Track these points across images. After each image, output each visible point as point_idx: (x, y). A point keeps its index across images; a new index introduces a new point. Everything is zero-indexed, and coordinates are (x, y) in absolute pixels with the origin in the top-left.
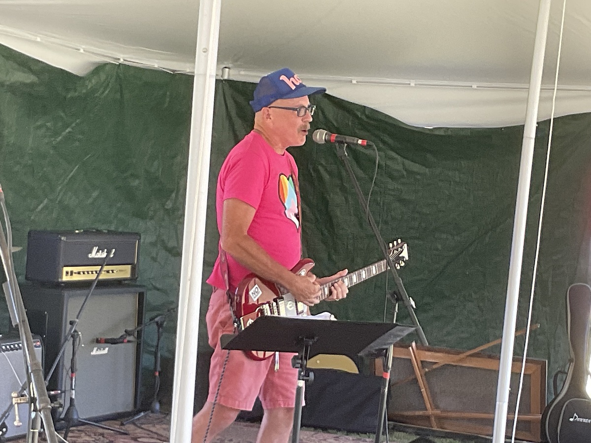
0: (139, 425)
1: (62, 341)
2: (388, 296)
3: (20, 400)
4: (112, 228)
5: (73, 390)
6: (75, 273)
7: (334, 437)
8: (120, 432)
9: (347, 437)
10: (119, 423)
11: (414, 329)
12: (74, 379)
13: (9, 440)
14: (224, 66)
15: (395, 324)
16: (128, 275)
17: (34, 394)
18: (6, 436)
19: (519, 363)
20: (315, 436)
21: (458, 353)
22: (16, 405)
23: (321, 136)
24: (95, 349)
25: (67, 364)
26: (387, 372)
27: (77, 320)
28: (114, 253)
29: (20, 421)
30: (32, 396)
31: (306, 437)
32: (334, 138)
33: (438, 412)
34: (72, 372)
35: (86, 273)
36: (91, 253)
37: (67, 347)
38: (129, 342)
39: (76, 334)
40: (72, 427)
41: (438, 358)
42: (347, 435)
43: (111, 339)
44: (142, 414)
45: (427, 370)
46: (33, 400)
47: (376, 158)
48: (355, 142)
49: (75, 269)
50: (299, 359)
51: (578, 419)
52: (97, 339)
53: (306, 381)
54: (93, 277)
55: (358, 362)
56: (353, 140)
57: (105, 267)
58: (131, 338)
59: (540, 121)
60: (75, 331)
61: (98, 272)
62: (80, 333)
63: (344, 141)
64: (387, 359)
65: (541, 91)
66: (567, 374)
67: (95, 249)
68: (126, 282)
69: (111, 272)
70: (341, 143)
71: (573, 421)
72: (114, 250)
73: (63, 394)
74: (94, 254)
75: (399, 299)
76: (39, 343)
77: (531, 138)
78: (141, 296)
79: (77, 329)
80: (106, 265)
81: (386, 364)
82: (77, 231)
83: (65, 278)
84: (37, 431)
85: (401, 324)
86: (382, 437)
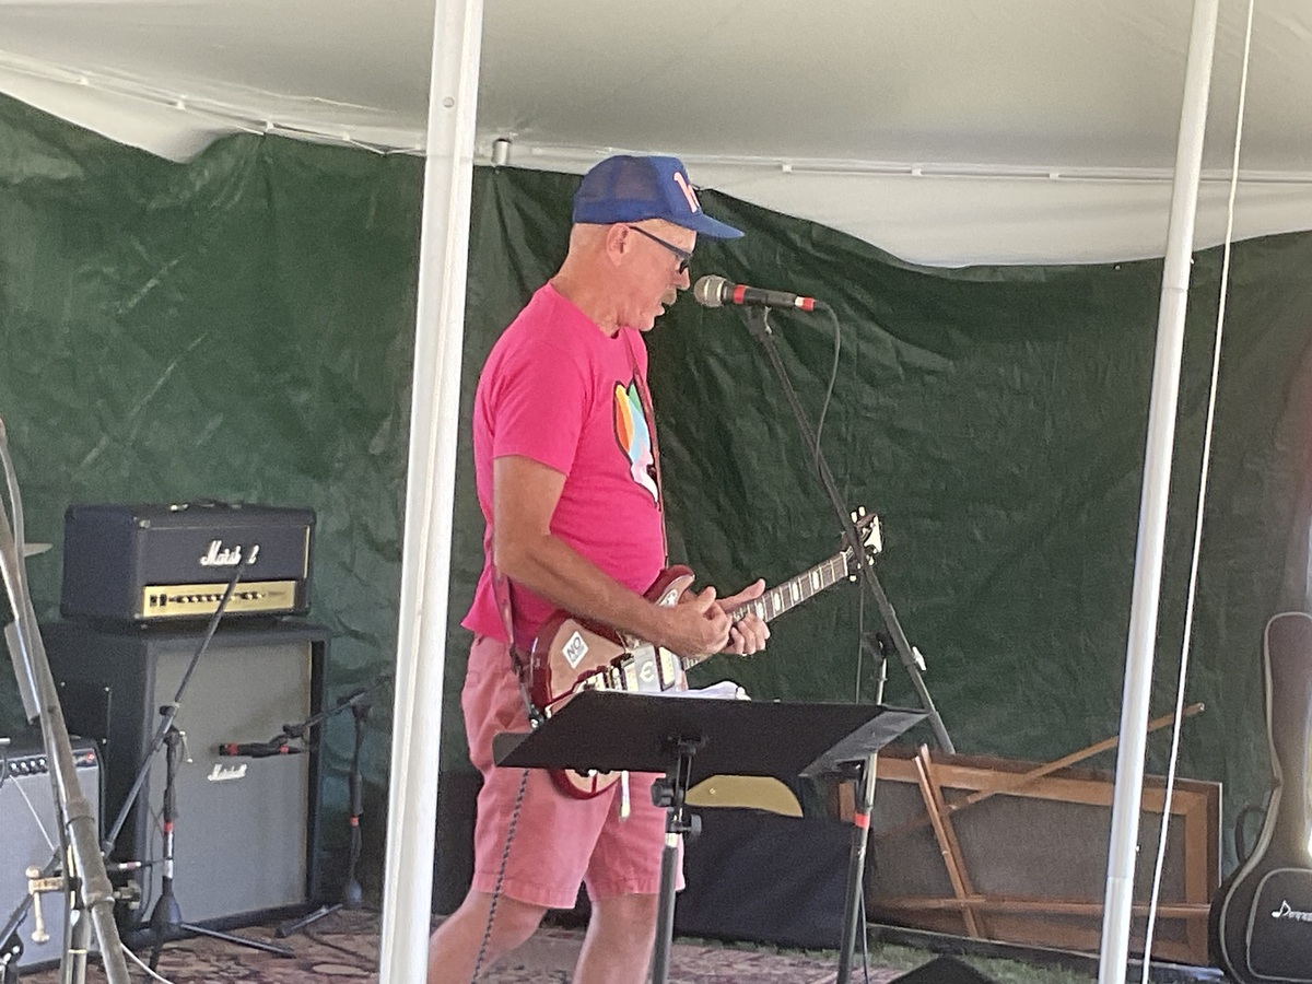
0: (316, 936)
1: (144, 750)
2: (864, 644)
3: (46, 884)
4: (253, 500)
5: (169, 859)
6: (171, 600)
7: (751, 960)
8: (276, 952)
9: (778, 958)
10: (273, 931)
11: (922, 717)
12: (171, 836)
13: (27, 972)
14: (498, 137)
15: (880, 707)
16: (289, 604)
17: (75, 871)
18: (20, 964)
19: (1158, 792)
20: (706, 956)
21: (1025, 770)
22: (37, 896)
23: (712, 291)
24: (218, 767)
25: (156, 801)
26: (863, 813)
27: (177, 705)
28: (257, 556)
29: (45, 931)
30: (72, 875)
31: (687, 960)
32: (742, 296)
33: (979, 900)
34: (167, 821)
35: (195, 599)
36: (205, 555)
37: (156, 765)
38: (292, 751)
39: (174, 734)
40: (165, 942)
41: (979, 781)
42: (778, 953)
43: (253, 746)
44: (324, 911)
45: (954, 807)
46: (74, 884)
47: (835, 338)
48: (789, 303)
49: (172, 592)
50: (668, 787)
51: (1291, 914)
52: (222, 747)
53: (686, 835)
54: (210, 608)
55: (802, 791)
56: (784, 299)
57: (237, 585)
58: (296, 743)
59: (1199, 249)
60: (172, 729)
61: (222, 597)
62: (182, 733)
63: (763, 300)
64: (863, 785)
65: (1200, 185)
66: (1266, 814)
67: (215, 546)
68: (285, 619)
69: (250, 596)
70: (757, 305)
71: (1279, 919)
72: (256, 549)
73: (148, 869)
74: (213, 557)
75: (889, 650)
76: (92, 757)
77: (1178, 290)
78: (318, 649)
79: (177, 726)
80: (240, 581)
81: (862, 793)
82: (174, 508)
83: (149, 611)
84: (82, 952)
85: (892, 708)
86: (854, 958)
